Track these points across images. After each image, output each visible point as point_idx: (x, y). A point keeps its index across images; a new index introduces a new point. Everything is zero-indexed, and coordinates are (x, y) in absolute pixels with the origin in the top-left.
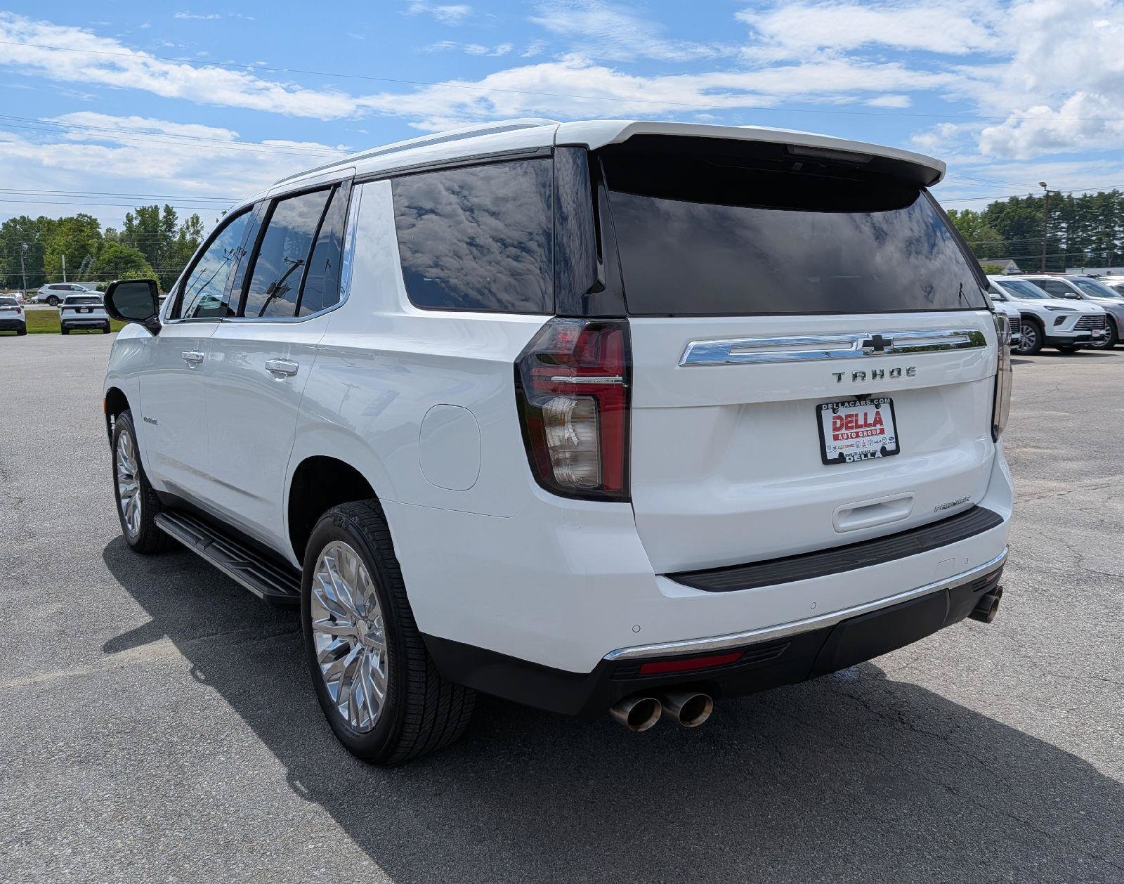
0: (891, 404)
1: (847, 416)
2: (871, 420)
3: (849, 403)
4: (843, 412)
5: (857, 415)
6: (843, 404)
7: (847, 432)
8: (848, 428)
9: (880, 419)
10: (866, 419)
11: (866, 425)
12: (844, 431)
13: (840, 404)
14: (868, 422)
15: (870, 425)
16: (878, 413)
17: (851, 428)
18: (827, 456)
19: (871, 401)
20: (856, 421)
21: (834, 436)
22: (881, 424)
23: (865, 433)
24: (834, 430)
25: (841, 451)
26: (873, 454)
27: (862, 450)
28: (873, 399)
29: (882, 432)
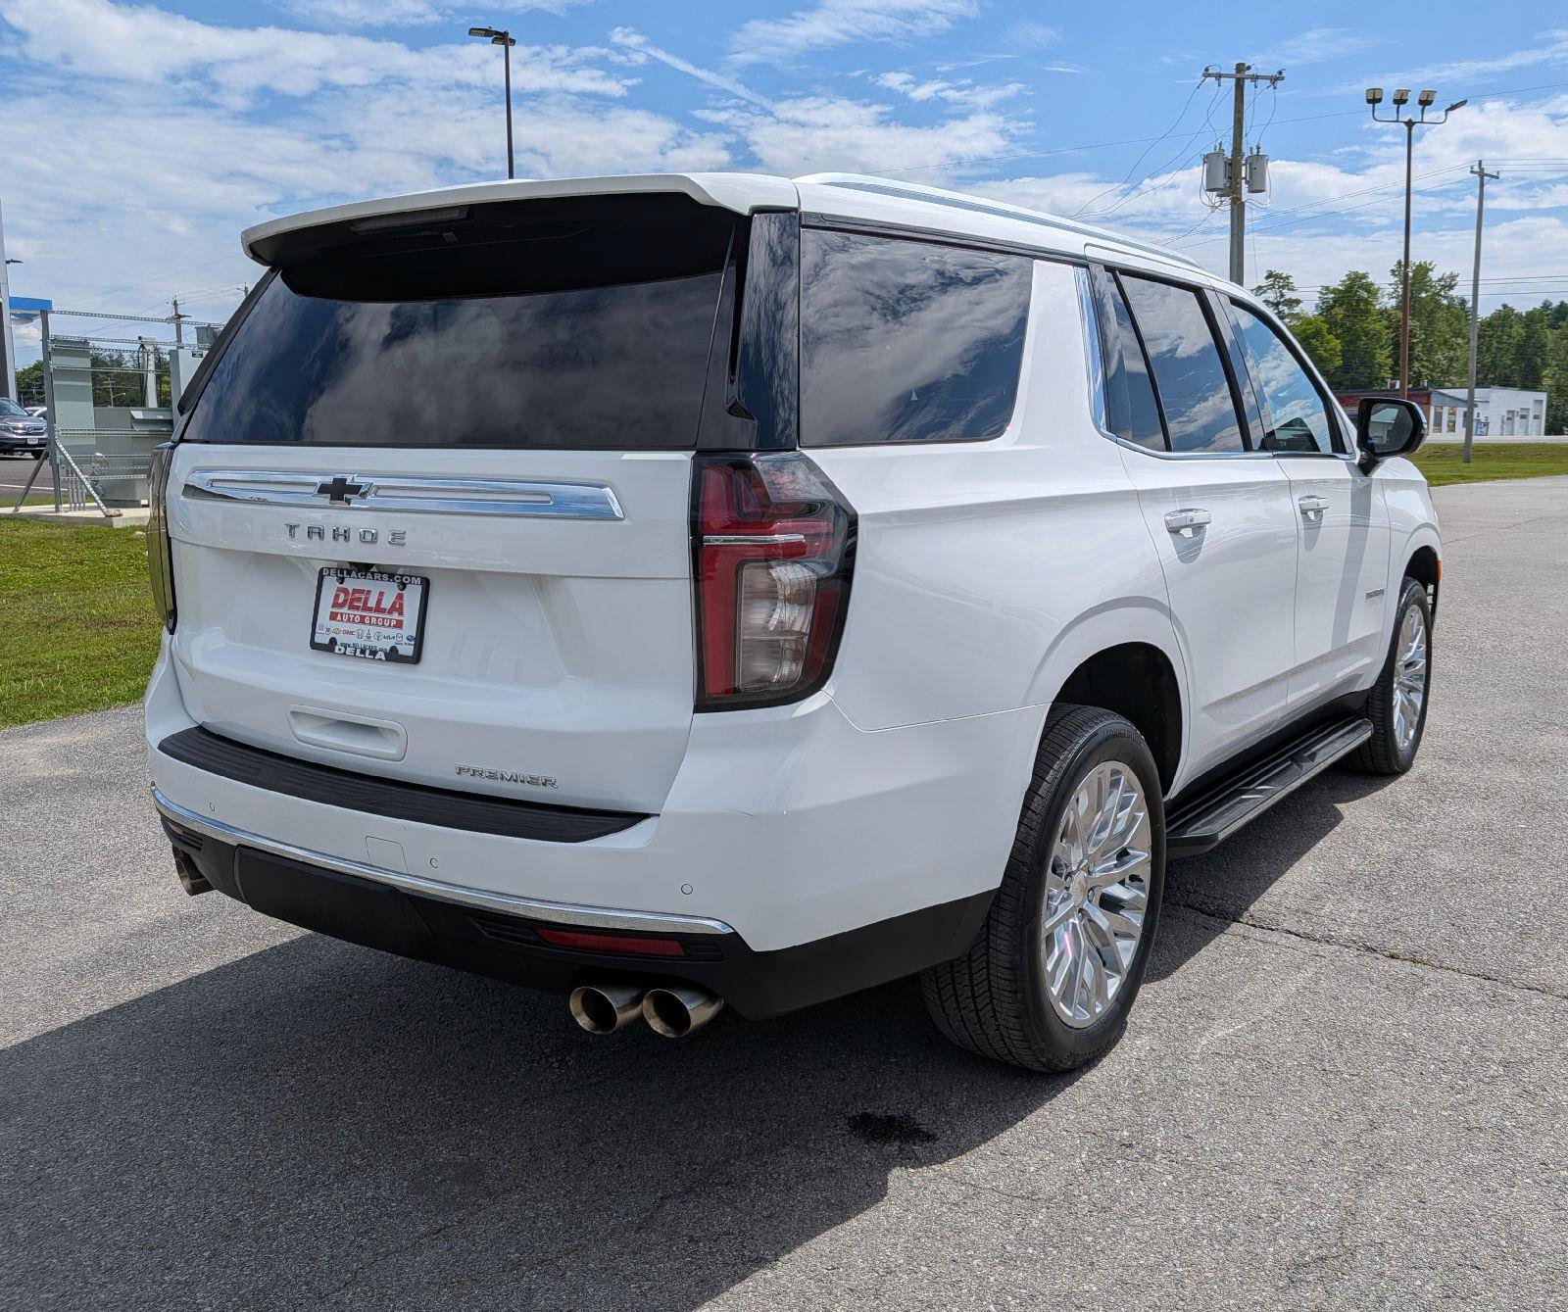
0: (426, 584)
1: (355, 591)
2: (386, 604)
3: (358, 573)
4: (350, 584)
5: (369, 592)
7: (349, 612)
8: (351, 607)
9: (401, 605)
10: (379, 602)
11: (378, 609)
12: (345, 610)
13: (348, 572)
14: (383, 606)
15: (384, 611)
16: (400, 597)
17: (357, 608)
18: (317, 639)
19: (391, 576)
20: (366, 600)
21: (332, 613)
22: (401, 614)
23: (374, 620)
24: (334, 606)
25: (334, 635)
26: (374, 653)
27: (362, 643)
28: (395, 575)
29: (399, 625)
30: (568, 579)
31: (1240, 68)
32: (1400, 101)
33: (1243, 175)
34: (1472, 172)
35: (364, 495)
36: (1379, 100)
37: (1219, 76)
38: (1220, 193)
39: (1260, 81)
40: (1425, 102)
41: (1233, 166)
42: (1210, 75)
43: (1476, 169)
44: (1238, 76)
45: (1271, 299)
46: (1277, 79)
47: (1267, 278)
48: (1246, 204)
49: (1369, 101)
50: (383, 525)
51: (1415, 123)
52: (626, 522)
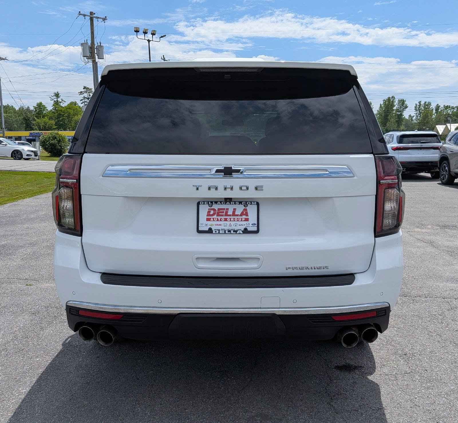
0: (258, 204)
1: (219, 209)
2: (238, 212)
3: (221, 202)
4: (216, 207)
5: (228, 209)
6: (216, 203)
7: (217, 217)
8: (218, 215)
9: (247, 213)
10: (234, 212)
11: (234, 215)
12: (215, 217)
13: (214, 202)
14: (236, 213)
15: (237, 215)
16: (245, 210)
17: (222, 215)
18: (200, 229)
19: (240, 203)
20: (227, 212)
21: (207, 218)
22: (247, 215)
23: (232, 219)
24: (207, 215)
25: (210, 227)
26: (236, 231)
27: (226, 228)
28: (242, 202)
29: (247, 220)
30: (334, 198)
31: (91, 13)
32: (145, 33)
33: (96, 52)
34: (162, 59)
35: (242, 173)
36: (139, 31)
37: (84, 15)
38: (87, 58)
39: (99, 19)
40: (153, 34)
41: (92, 48)
42: (81, 14)
43: (163, 58)
44: (91, 16)
45: (86, 97)
46: (105, 19)
47: (84, 88)
48: (98, 63)
49: (135, 31)
50: (252, 183)
51: (150, 41)
52: (355, 178)
